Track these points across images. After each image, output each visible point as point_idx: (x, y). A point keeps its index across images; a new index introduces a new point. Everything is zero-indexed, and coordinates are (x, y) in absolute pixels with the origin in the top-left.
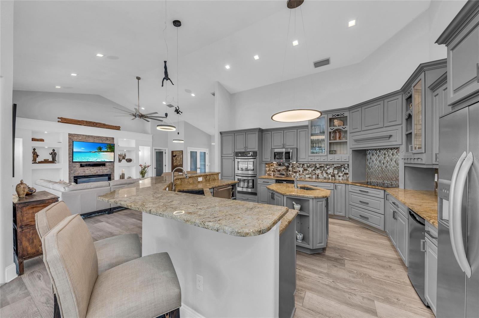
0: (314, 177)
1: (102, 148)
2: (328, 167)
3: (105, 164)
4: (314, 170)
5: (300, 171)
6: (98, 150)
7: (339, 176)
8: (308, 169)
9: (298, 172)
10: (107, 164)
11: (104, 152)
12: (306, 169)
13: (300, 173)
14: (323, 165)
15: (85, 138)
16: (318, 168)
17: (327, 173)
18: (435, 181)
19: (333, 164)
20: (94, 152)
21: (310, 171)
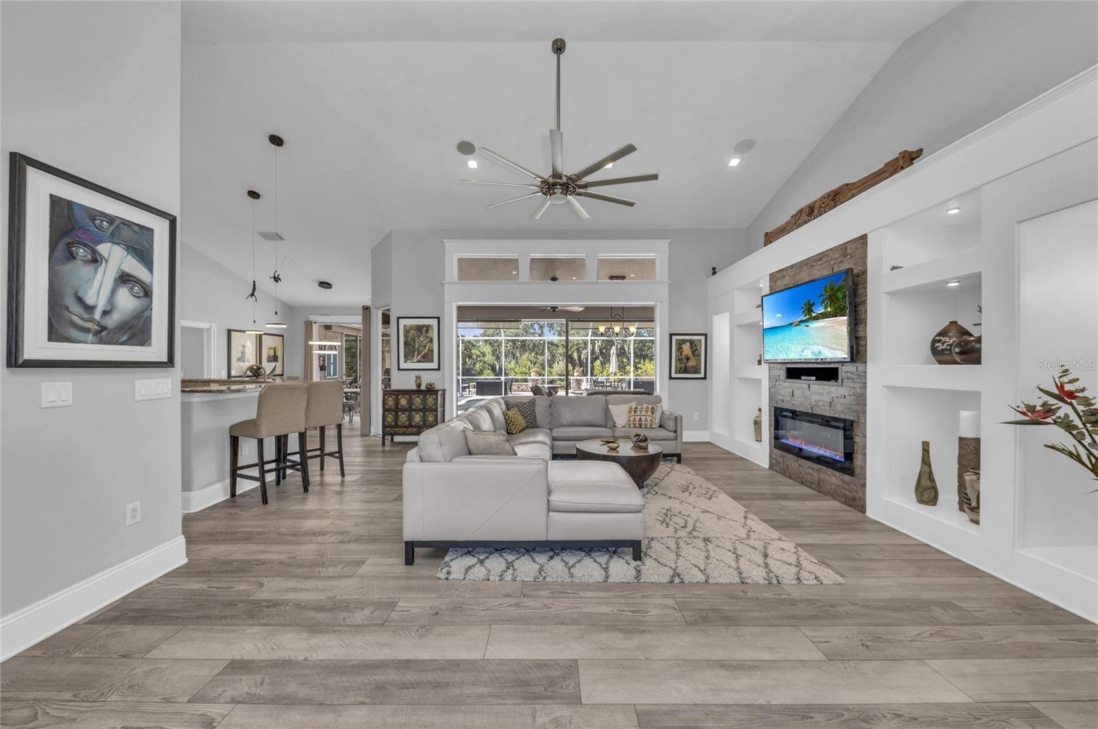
1: (814, 304)
3: (837, 369)
6: (805, 316)
10: (843, 371)
11: (816, 318)
15: (794, 275)
20: (798, 325)
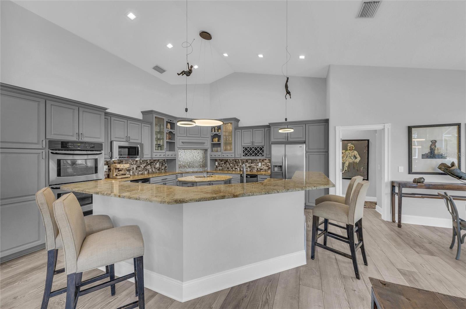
0: (146, 173)
2: (156, 162)
4: (146, 166)
5: (133, 169)
7: (162, 170)
8: (141, 166)
9: (131, 170)
12: (139, 165)
13: (134, 171)
14: (152, 161)
16: (149, 164)
17: (155, 168)
18: (216, 165)
19: (159, 160)
21: (143, 167)
